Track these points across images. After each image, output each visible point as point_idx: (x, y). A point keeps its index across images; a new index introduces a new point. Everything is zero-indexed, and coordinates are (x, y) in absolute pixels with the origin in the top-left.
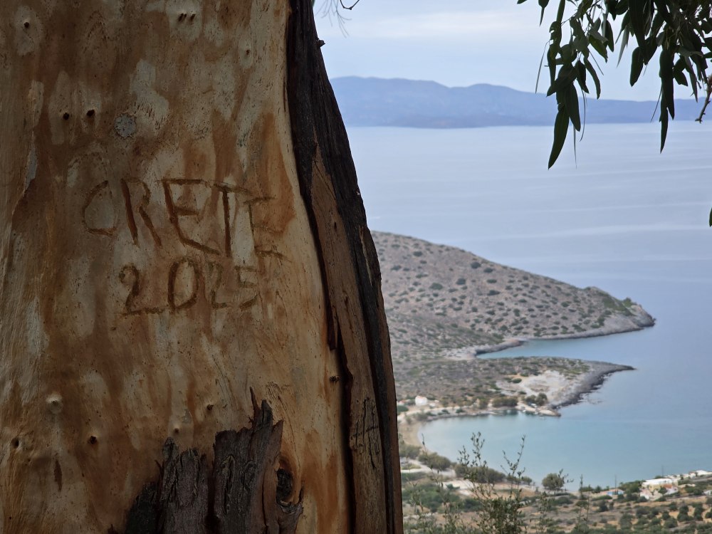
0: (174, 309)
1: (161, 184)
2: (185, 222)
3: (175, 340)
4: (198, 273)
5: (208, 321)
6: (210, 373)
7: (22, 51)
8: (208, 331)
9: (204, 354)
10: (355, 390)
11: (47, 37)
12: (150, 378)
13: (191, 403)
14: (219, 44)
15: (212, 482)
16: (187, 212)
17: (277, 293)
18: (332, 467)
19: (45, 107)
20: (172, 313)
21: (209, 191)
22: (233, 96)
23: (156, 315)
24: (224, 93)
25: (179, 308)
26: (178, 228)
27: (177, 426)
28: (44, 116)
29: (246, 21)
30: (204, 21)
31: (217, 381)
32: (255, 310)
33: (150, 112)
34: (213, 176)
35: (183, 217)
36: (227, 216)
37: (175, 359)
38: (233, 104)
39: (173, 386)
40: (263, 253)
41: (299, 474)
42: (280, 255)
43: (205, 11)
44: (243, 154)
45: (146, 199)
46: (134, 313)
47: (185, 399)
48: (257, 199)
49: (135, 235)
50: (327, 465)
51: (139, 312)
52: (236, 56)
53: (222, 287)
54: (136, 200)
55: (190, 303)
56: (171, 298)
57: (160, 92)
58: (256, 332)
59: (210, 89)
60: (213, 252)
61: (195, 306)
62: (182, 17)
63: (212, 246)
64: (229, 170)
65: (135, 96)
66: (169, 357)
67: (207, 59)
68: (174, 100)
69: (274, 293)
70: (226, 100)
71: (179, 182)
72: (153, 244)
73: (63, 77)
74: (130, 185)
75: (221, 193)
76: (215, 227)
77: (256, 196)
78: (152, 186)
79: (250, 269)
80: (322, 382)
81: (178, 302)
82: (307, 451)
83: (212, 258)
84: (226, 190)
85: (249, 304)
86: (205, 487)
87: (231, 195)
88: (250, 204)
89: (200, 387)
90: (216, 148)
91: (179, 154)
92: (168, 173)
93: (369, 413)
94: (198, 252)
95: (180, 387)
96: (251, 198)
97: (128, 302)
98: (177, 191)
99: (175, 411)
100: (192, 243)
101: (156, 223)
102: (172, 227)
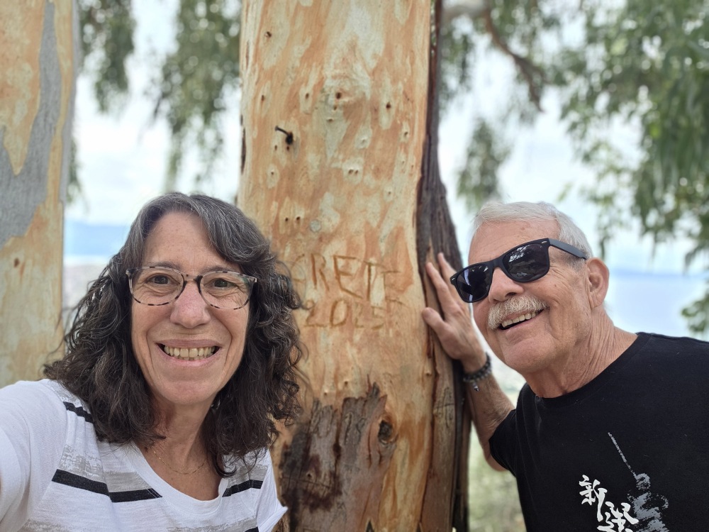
0: (333, 325)
1: (332, 258)
2: (344, 279)
3: (331, 343)
4: (349, 308)
5: (351, 334)
6: (349, 363)
7: (270, 187)
8: (351, 340)
9: (347, 352)
10: (440, 382)
11: (281, 179)
12: (314, 362)
13: (336, 379)
14: (372, 187)
15: (339, 425)
16: (346, 274)
17: (397, 323)
18: (422, 424)
19: (278, 215)
20: (331, 328)
21: (360, 264)
22: (378, 215)
23: (322, 328)
24: (373, 213)
25: (336, 326)
26: (340, 283)
27: (326, 391)
28: (277, 219)
29: (390, 177)
30: (364, 174)
31: (352, 368)
32: (381, 331)
33: (329, 220)
34: (363, 256)
35: (344, 277)
36: (369, 278)
37: (329, 353)
38: (378, 219)
39: (327, 368)
40: (391, 301)
41: (399, 426)
42: (401, 303)
43: (365, 169)
44: (383, 247)
45: (324, 265)
46: (310, 326)
47: (332, 376)
48: (389, 272)
49: (315, 284)
50: (419, 423)
51: (313, 326)
52: (382, 194)
53: (362, 317)
54: (318, 265)
55: (342, 324)
56: (332, 320)
57: (336, 210)
58: (380, 343)
59: (365, 210)
60: (359, 297)
61: (345, 326)
62: (351, 172)
63: (359, 294)
64: (373, 254)
65: (322, 210)
66: (327, 352)
67: (365, 194)
68: (343, 214)
69: (394, 323)
70: (374, 217)
71: (343, 258)
72: (325, 289)
73: (287, 199)
74: (316, 258)
75: (367, 267)
76: (361, 285)
77: (388, 270)
78: (327, 258)
79: (381, 308)
80: (420, 375)
81: (335, 322)
82: (405, 413)
83: (358, 300)
84: (370, 265)
85: (378, 327)
86: (335, 428)
87: (373, 268)
88: (385, 274)
89: (342, 371)
90: (366, 241)
91: (344, 243)
92: (337, 252)
93: (447, 396)
94: (350, 296)
95: (331, 369)
96: (385, 271)
97: (308, 320)
98: (341, 263)
99: (326, 382)
100: (347, 291)
101: (327, 278)
102: (336, 281)
